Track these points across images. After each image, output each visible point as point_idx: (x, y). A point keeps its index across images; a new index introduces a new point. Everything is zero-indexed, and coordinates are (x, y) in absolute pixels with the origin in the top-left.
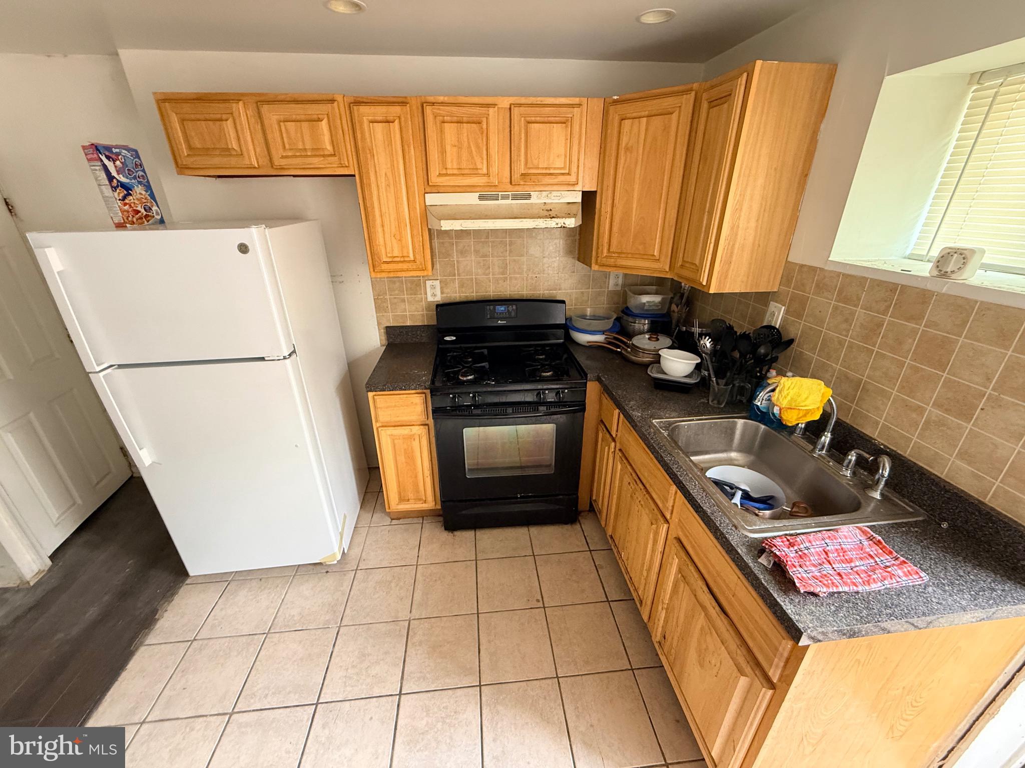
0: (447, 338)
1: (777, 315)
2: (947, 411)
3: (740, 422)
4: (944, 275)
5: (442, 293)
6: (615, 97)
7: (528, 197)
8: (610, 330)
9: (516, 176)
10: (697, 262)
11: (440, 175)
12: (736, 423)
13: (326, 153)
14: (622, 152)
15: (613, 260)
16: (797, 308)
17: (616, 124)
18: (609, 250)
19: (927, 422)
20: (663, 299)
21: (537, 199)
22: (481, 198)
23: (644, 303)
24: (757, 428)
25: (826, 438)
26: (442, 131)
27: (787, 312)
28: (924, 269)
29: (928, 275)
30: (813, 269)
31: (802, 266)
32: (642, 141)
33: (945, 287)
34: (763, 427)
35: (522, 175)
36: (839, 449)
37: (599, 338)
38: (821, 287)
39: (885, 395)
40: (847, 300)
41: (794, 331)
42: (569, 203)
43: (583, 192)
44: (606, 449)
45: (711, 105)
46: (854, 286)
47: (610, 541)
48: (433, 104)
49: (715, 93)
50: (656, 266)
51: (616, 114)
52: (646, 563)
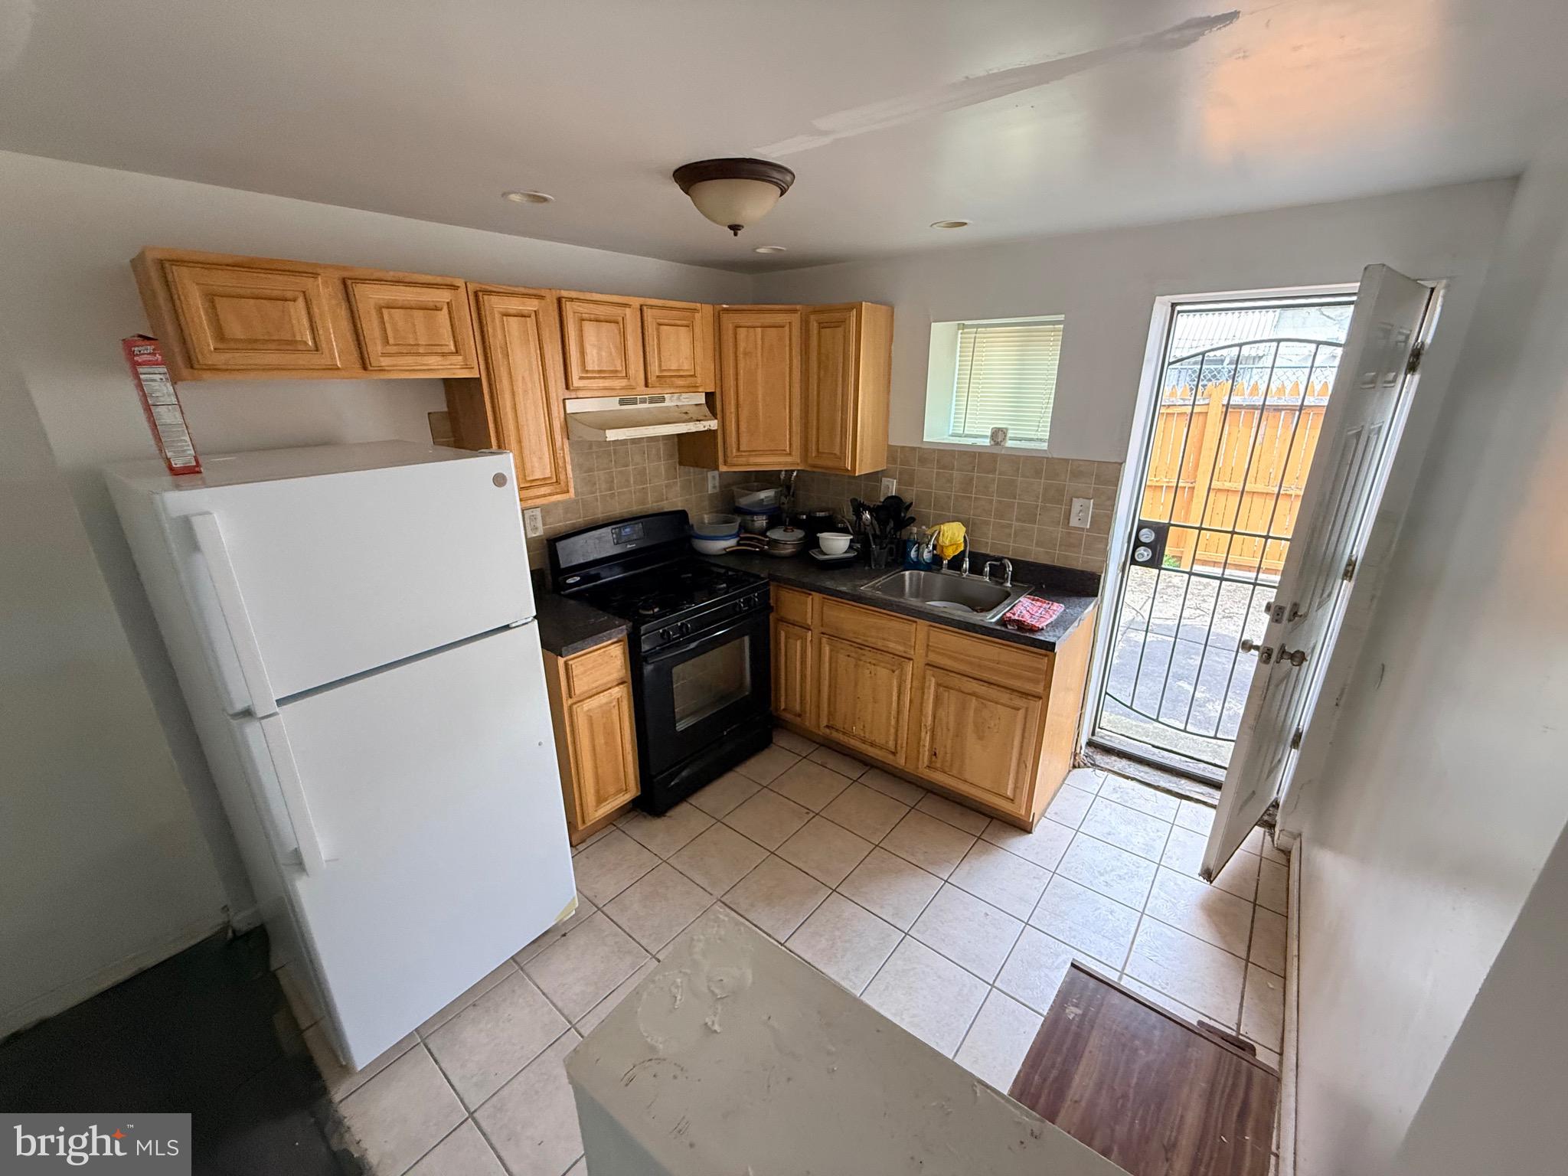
0: (570, 581)
1: (891, 487)
2: (1024, 522)
3: (907, 573)
4: (997, 444)
5: (544, 525)
6: (725, 306)
7: (663, 400)
8: (737, 535)
9: (652, 379)
10: (838, 453)
11: (581, 378)
12: (904, 575)
13: (445, 350)
14: (741, 356)
15: (744, 459)
16: (907, 478)
17: (731, 332)
18: (738, 449)
19: (1015, 533)
20: (776, 492)
21: (670, 402)
22: (622, 402)
23: (763, 500)
24: (919, 575)
25: (966, 565)
26: (581, 330)
27: (899, 483)
28: (987, 442)
29: (989, 444)
30: (913, 449)
31: (903, 447)
32: (759, 347)
33: (996, 451)
34: (923, 573)
35: (658, 377)
36: (976, 569)
37: (731, 543)
38: (923, 461)
39: (987, 523)
40: (944, 467)
41: (909, 496)
42: (696, 405)
43: (707, 394)
44: (799, 643)
45: (822, 326)
46: (947, 457)
47: (828, 731)
48: (572, 300)
49: (825, 317)
50: (789, 459)
51: (729, 322)
52: (894, 713)
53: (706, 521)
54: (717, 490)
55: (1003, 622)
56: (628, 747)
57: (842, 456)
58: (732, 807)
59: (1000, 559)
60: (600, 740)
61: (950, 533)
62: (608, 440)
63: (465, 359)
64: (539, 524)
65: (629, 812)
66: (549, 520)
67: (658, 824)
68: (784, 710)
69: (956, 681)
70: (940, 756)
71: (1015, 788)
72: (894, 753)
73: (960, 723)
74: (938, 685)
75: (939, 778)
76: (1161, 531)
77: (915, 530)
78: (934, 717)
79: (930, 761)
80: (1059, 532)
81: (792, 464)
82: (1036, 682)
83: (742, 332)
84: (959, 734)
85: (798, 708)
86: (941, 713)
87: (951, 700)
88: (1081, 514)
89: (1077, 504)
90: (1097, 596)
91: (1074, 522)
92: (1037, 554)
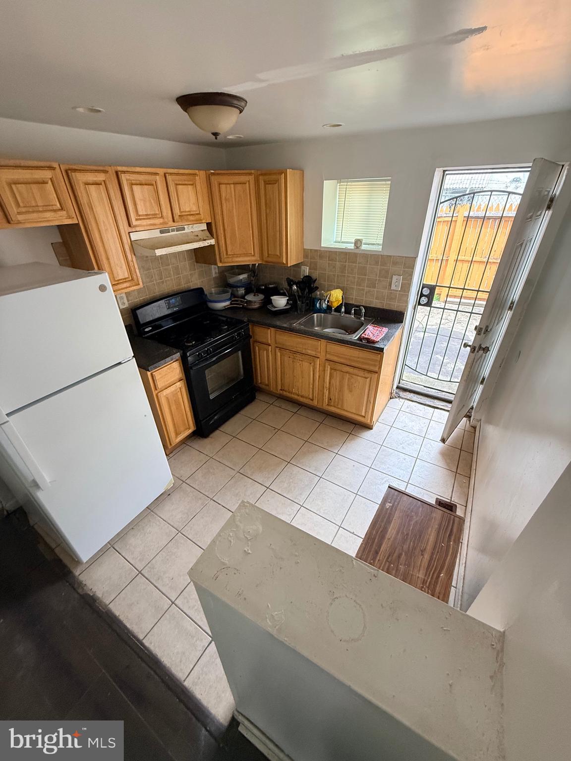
0: (147, 330)
1: (306, 271)
2: (370, 287)
3: (315, 315)
4: (357, 248)
5: (128, 301)
6: (212, 171)
7: (184, 229)
8: (230, 299)
9: (176, 218)
10: (278, 254)
11: (137, 220)
12: (314, 316)
13: (55, 208)
14: (224, 202)
15: (230, 259)
16: (313, 267)
17: (217, 187)
18: (227, 254)
19: (366, 293)
20: (248, 275)
21: (188, 230)
22: (162, 232)
23: (242, 280)
24: (321, 316)
25: (343, 310)
26: (132, 190)
27: (310, 269)
28: (352, 246)
29: (353, 248)
30: (316, 251)
31: (311, 250)
32: (233, 196)
33: (357, 251)
34: (323, 314)
35: (179, 216)
36: (348, 312)
37: (228, 303)
38: (321, 257)
39: (353, 289)
40: (332, 260)
41: (314, 276)
42: (202, 230)
43: (207, 224)
44: (265, 352)
45: (266, 183)
46: (333, 255)
47: (281, 392)
48: (124, 172)
50: (253, 258)
51: (215, 180)
52: (311, 382)
53: (213, 292)
54: (217, 275)
55: (360, 339)
56: (188, 409)
57: (281, 256)
58: (240, 430)
59: (358, 306)
60: (174, 407)
61: (335, 295)
62: (157, 255)
63: (67, 212)
64: (125, 301)
65: (191, 437)
66: (130, 298)
67: (206, 441)
68: (261, 383)
69: (339, 367)
70: (333, 400)
71: (366, 412)
72: (312, 400)
73: (341, 385)
74: (331, 369)
75: (333, 409)
76: (432, 289)
77: (318, 293)
78: (330, 383)
79: (329, 402)
80: (386, 292)
81: (255, 261)
82: (375, 366)
83: (223, 187)
84: (341, 390)
85: (267, 382)
86: (333, 381)
87: (337, 375)
88: (397, 283)
89: (395, 278)
90: (402, 322)
91: (393, 287)
92: (376, 303)
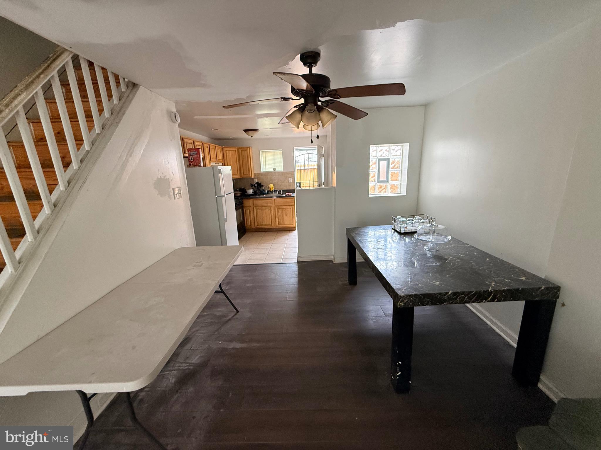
1: (256, 181)
2: (282, 183)
6: (223, 147)
7: (219, 164)
11: (212, 159)
12: (264, 196)
14: (227, 156)
16: (259, 179)
17: (225, 152)
19: (280, 185)
22: (215, 164)
25: (274, 192)
28: (272, 170)
31: (258, 173)
32: (231, 154)
33: (274, 172)
35: (218, 159)
36: (276, 193)
38: (261, 175)
39: (277, 184)
40: (266, 176)
41: (260, 182)
43: (222, 163)
44: (249, 210)
45: (242, 151)
46: (267, 174)
47: (257, 226)
49: (242, 149)
50: (238, 176)
51: (225, 149)
52: (270, 217)
55: (286, 195)
57: (249, 174)
59: (281, 190)
61: (271, 186)
68: (247, 226)
69: (280, 207)
70: (280, 222)
71: (293, 222)
72: (272, 225)
73: (282, 215)
74: (278, 209)
75: (281, 226)
76: (300, 183)
77: (263, 187)
78: (278, 215)
79: (278, 224)
80: (287, 184)
81: (238, 177)
82: (293, 203)
83: (227, 152)
84: (283, 216)
85: (250, 224)
86: (279, 213)
87: (280, 211)
88: (290, 180)
89: (289, 179)
90: (295, 193)
91: (289, 182)
92: (285, 188)
